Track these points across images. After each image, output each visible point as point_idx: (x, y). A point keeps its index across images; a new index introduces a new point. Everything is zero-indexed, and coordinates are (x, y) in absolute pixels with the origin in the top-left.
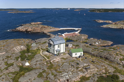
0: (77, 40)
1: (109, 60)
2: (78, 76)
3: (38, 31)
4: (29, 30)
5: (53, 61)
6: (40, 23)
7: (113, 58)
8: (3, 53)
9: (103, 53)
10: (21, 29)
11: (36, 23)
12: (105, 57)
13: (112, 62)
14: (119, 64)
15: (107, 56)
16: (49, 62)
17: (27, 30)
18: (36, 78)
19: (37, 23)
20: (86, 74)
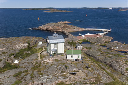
0: (95, 42)
1: (113, 68)
2: (55, 81)
3: (59, 30)
4: (49, 29)
5: (44, 61)
6: (68, 22)
7: (118, 66)
8: (3, 49)
9: (109, 59)
10: (42, 27)
11: (63, 22)
12: (110, 63)
13: (115, 70)
14: (124, 75)
15: (112, 62)
16: (39, 63)
17: (48, 29)
18: (11, 76)
19: (65, 22)
20: (67, 80)
